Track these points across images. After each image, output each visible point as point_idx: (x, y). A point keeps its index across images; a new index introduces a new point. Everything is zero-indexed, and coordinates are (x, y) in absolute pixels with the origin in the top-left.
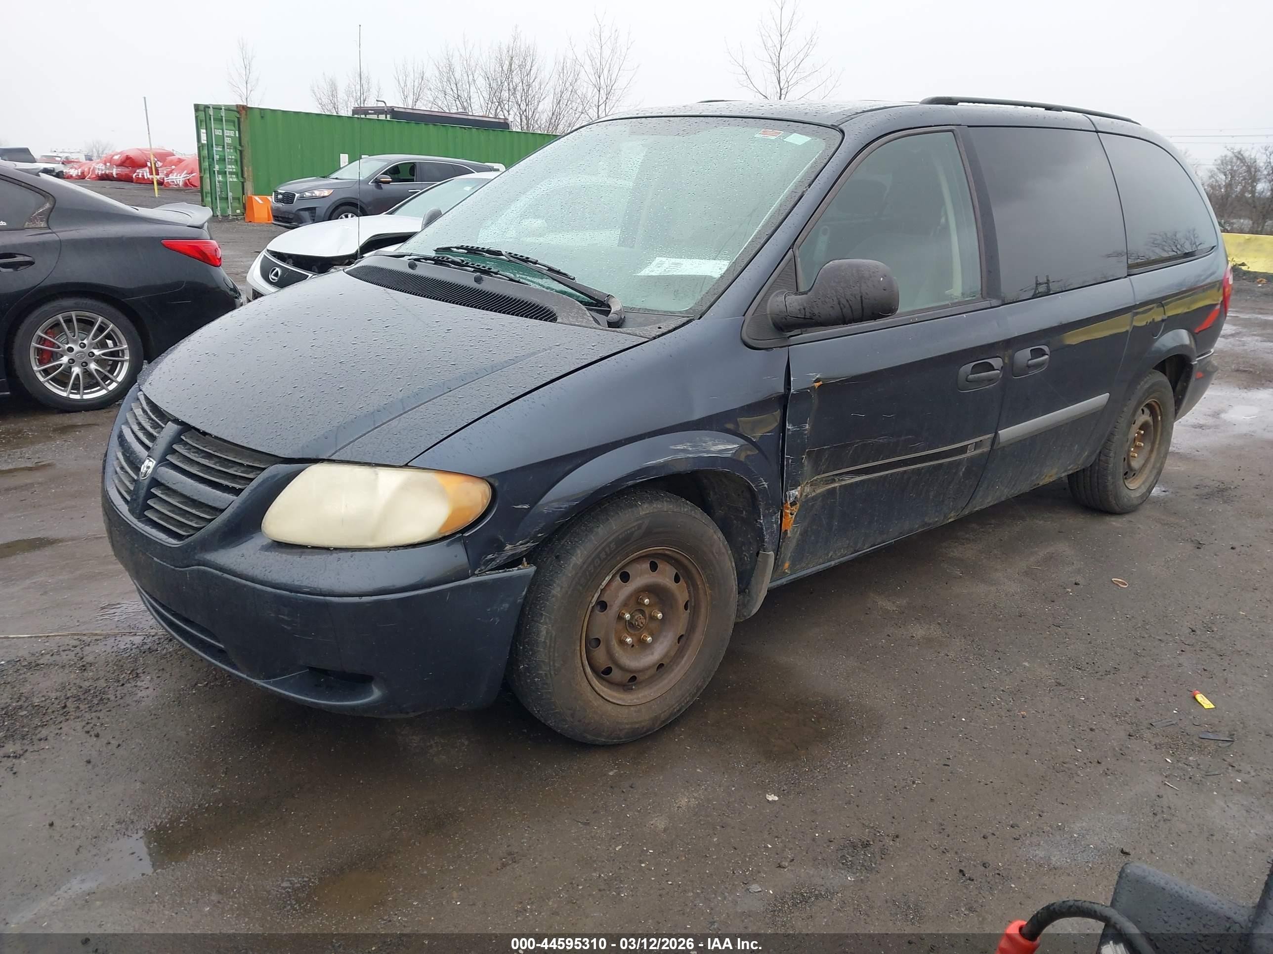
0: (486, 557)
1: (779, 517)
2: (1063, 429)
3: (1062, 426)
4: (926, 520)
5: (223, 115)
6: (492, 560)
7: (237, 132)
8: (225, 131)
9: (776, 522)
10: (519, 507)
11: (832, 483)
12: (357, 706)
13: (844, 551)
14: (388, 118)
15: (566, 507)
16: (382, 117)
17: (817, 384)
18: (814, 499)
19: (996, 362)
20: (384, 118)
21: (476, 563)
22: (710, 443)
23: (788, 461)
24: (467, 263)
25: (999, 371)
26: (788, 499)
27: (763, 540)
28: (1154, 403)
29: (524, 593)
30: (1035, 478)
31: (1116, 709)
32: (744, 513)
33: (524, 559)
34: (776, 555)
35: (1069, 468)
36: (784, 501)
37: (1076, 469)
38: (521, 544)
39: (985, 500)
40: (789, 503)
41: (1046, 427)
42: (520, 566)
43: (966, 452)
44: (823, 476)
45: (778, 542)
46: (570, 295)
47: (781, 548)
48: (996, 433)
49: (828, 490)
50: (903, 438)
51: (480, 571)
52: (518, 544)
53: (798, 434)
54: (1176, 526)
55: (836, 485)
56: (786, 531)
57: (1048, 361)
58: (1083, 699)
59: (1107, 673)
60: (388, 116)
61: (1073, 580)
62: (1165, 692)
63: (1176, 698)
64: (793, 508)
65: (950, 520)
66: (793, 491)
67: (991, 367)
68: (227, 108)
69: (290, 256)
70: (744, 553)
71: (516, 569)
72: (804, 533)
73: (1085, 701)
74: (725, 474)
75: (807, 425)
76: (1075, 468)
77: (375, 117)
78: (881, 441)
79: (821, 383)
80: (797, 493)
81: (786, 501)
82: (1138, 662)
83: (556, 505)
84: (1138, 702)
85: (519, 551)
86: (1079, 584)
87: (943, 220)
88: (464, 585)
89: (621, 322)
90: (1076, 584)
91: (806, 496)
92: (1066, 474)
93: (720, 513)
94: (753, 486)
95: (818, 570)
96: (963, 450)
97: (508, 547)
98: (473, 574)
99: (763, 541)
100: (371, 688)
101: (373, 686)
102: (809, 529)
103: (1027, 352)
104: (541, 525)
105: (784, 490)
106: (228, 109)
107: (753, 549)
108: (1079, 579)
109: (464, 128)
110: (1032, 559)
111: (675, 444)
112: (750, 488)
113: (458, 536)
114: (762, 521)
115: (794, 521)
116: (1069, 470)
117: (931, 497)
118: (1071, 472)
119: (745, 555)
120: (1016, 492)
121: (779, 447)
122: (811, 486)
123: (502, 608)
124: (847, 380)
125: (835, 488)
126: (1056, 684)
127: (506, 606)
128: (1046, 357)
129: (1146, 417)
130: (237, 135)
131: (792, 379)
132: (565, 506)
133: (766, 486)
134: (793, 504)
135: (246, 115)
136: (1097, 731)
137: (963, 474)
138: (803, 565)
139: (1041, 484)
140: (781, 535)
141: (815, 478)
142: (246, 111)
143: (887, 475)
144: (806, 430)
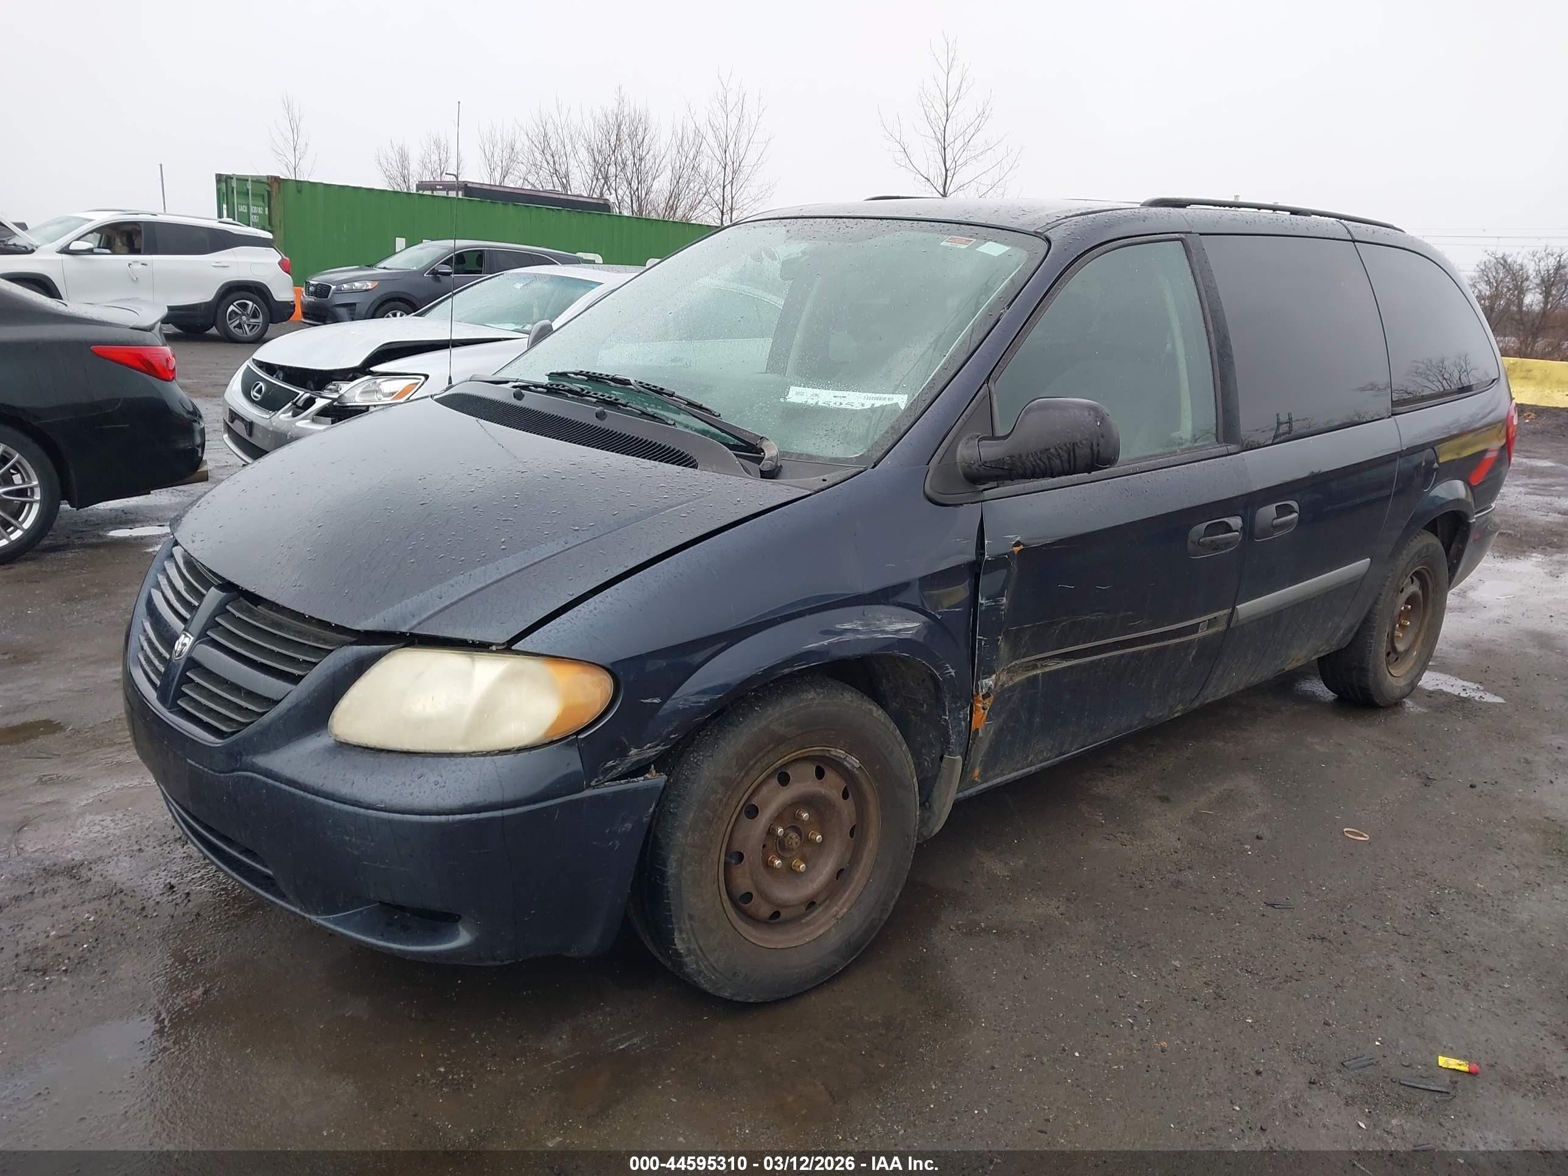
0: (606, 764)
1: (968, 712)
2: (1314, 602)
3: (1313, 599)
4: (1147, 715)
5: (250, 187)
6: (613, 767)
7: (267, 209)
8: (251, 207)
9: (965, 719)
10: (649, 701)
11: (1033, 669)
12: (440, 952)
13: (1047, 754)
14: (460, 196)
15: (706, 702)
16: (452, 194)
17: (1017, 549)
18: (1012, 689)
19: (1236, 522)
20: (455, 196)
21: (592, 770)
22: (885, 621)
23: (980, 643)
24: (588, 392)
25: (1237, 533)
26: (980, 690)
27: (947, 741)
28: (1423, 571)
29: (651, 810)
30: (1280, 662)
31: (1295, 1038)
32: (925, 706)
33: (653, 766)
34: (964, 759)
35: (1321, 649)
36: (974, 693)
37: (1329, 650)
38: (650, 748)
39: (1219, 689)
40: (981, 695)
41: (1295, 600)
42: (647, 775)
43: (1197, 632)
44: (1023, 660)
45: (966, 743)
46: (714, 436)
47: (971, 750)
48: (1234, 608)
49: (1028, 679)
50: (1121, 614)
51: (597, 782)
52: (645, 747)
53: (995, 609)
54: (1398, 752)
55: (1039, 672)
56: (977, 730)
57: (1296, 520)
58: (1250, 1021)
59: (1288, 979)
60: (460, 193)
61: (1255, 831)
62: (1366, 1010)
63: (1380, 1020)
64: (986, 701)
65: (1176, 715)
66: (986, 681)
67: (1228, 529)
68: (255, 179)
69: (282, 368)
70: (924, 757)
71: (642, 778)
72: (999, 733)
73: (1253, 1025)
74: (903, 660)
75: (1004, 598)
76: (1327, 649)
77: (443, 193)
78: (1094, 618)
79: (1022, 547)
80: (991, 682)
81: (977, 692)
82: (1332, 962)
83: (694, 699)
84: (1327, 1027)
85: (647, 756)
86: (1261, 838)
87: (1169, 346)
88: (577, 800)
89: (777, 470)
90: (1258, 838)
91: (1002, 685)
92: (1317, 657)
93: (895, 705)
94: (937, 674)
95: (1016, 777)
96: (1194, 629)
97: (633, 751)
98: (589, 786)
99: (948, 743)
100: (458, 930)
101: (461, 928)
102: (1005, 727)
103: (1271, 510)
104: (675, 724)
105: (975, 678)
106: (257, 181)
107: (936, 753)
108: (1264, 831)
109: (552, 209)
110: (1202, 799)
111: (842, 623)
112: (933, 677)
113: (571, 738)
114: (947, 718)
115: (987, 717)
116: (1321, 652)
117: (1154, 687)
118: (1322, 655)
119: (926, 759)
120: (1255, 679)
121: (969, 624)
122: (1007, 673)
123: (624, 829)
124: (1053, 544)
125: (1036, 676)
126: (1215, 996)
127: (629, 826)
128: (1295, 515)
129: (1414, 588)
130: (267, 213)
131: (986, 542)
132: (705, 700)
133: (953, 674)
134: (985, 697)
135: (279, 188)
136: (1264, 1075)
137: (1193, 660)
138: (997, 771)
139: (1287, 669)
140: (971, 735)
141: (1013, 664)
142: (279, 183)
143: (1101, 659)
144: (1002, 605)
